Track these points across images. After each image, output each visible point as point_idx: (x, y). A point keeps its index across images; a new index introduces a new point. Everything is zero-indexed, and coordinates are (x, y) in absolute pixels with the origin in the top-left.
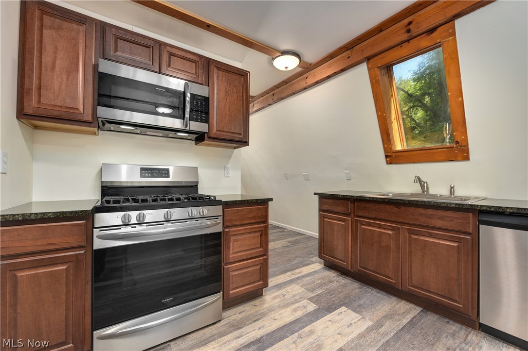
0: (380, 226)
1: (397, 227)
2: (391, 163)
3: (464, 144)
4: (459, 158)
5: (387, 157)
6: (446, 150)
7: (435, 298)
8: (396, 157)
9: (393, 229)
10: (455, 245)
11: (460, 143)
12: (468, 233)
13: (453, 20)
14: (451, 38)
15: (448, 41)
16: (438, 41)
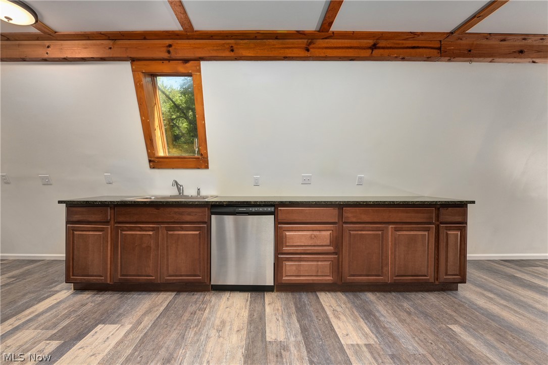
0: (141, 229)
1: (157, 227)
2: (153, 168)
3: (205, 157)
4: (203, 167)
5: (150, 161)
6: (195, 159)
8: (158, 162)
9: (153, 229)
10: (198, 233)
11: (203, 155)
12: (205, 223)
13: (199, 60)
14: (198, 73)
15: (196, 75)
16: (190, 71)
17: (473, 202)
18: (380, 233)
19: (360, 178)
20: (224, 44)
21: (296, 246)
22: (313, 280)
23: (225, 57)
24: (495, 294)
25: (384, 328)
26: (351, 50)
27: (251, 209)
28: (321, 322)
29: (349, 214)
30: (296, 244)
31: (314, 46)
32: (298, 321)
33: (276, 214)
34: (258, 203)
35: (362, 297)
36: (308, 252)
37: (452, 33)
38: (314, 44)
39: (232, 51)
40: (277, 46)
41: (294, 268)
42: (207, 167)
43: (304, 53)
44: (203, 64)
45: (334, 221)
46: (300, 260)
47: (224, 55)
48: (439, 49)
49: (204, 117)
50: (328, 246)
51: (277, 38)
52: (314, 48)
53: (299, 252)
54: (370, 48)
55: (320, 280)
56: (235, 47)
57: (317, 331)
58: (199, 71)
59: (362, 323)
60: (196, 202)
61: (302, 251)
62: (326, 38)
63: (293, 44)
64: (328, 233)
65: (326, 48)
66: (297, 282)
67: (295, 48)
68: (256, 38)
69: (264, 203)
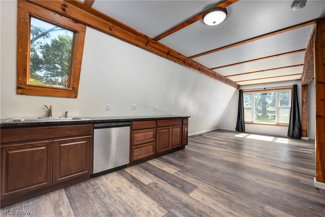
0: (33, 146)
1: (49, 142)
2: (22, 94)
3: (76, 90)
4: (72, 96)
5: (18, 88)
6: (67, 91)
7: (73, 176)
8: (28, 89)
10: (85, 142)
11: (75, 89)
12: (90, 135)
13: (86, 25)
14: (83, 33)
15: (82, 34)
16: (77, 30)
17: (190, 117)
18: (168, 130)
19: (155, 107)
20: (106, 23)
21: (140, 141)
22: (146, 156)
23: (106, 31)
24: (193, 147)
25: (178, 165)
26: (161, 52)
27: (119, 124)
28: (159, 171)
29: (160, 123)
30: (140, 140)
31: (149, 44)
32: (150, 173)
33: (131, 125)
34: (124, 120)
35: (163, 158)
36: (145, 142)
37: (188, 58)
38: (149, 43)
39: (111, 30)
40: (133, 38)
41: (139, 152)
42: (76, 97)
43: (145, 46)
44: (88, 29)
45: (154, 127)
46: (142, 147)
47: (105, 30)
48: (184, 61)
49: (81, 63)
50: (152, 138)
51: (134, 34)
52: (149, 45)
53: (141, 143)
54: (167, 54)
55: (149, 155)
56: (112, 28)
57: (161, 174)
58: (85, 32)
59: (171, 166)
60: (86, 121)
61: (143, 143)
62: (154, 43)
63: (141, 39)
64: (152, 132)
65: (153, 47)
66: (139, 159)
67: (142, 42)
68: (124, 29)
69: (126, 120)
